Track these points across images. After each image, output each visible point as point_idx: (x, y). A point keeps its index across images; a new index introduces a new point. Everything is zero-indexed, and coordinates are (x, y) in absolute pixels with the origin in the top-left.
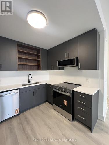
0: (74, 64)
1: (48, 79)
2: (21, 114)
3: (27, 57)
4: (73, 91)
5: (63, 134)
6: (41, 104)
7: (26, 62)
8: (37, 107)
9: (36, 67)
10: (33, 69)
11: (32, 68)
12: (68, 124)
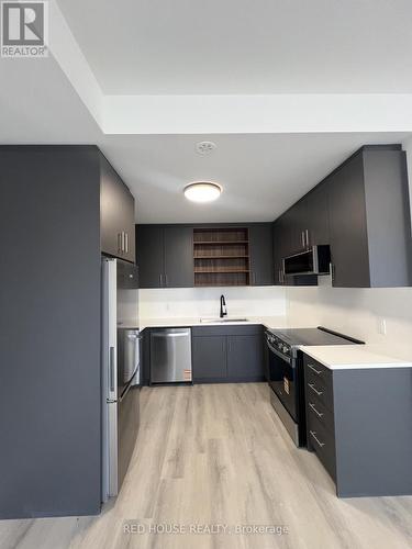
0: (312, 270)
1: (285, 314)
2: (196, 386)
3: (218, 253)
4: (300, 353)
5: (251, 452)
6: (246, 380)
7: (215, 265)
8: (233, 385)
9: (242, 278)
10: (232, 283)
11: (229, 280)
12: (285, 447)
